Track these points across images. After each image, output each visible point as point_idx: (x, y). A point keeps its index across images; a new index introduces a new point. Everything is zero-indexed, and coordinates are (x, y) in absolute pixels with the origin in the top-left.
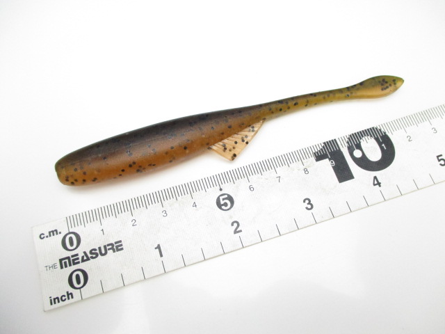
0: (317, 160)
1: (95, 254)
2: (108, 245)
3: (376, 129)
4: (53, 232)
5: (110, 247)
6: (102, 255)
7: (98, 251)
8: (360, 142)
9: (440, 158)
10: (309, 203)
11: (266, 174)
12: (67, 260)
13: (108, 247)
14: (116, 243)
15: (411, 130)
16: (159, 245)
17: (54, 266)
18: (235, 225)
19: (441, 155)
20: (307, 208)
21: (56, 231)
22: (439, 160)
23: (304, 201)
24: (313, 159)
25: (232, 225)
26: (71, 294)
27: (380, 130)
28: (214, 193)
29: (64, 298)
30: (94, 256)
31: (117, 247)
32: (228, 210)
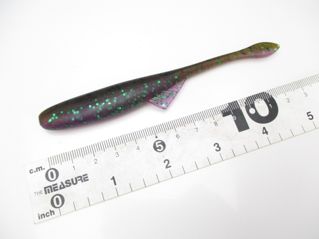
0: (224, 116)
1: (68, 183)
2: (78, 177)
3: (266, 93)
4: (39, 168)
5: (80, 178)
6: (74, 184)
7: (71, 182)
8: (254, 103)
9: (309, 114)
10: (218, 147)
11: (188, 126)
12: (49, 188)
13: (78, 179)
14: (83, 176)
15: (289, 94)
16: (113, 177)
17: (40, 192)
18: (167, 162)
19: (310, 112)
20: (216, 150)
21: (41, 167)
22: (309, 116)
23: (214, 145)
24: (221, 115)
25: (165, 162)
26: (53, 211)
27: (268, 94)
28: (151, 140)
29: (48, 214)
30: (68, 185)
31: (84, 178)
32: (162, 151)
